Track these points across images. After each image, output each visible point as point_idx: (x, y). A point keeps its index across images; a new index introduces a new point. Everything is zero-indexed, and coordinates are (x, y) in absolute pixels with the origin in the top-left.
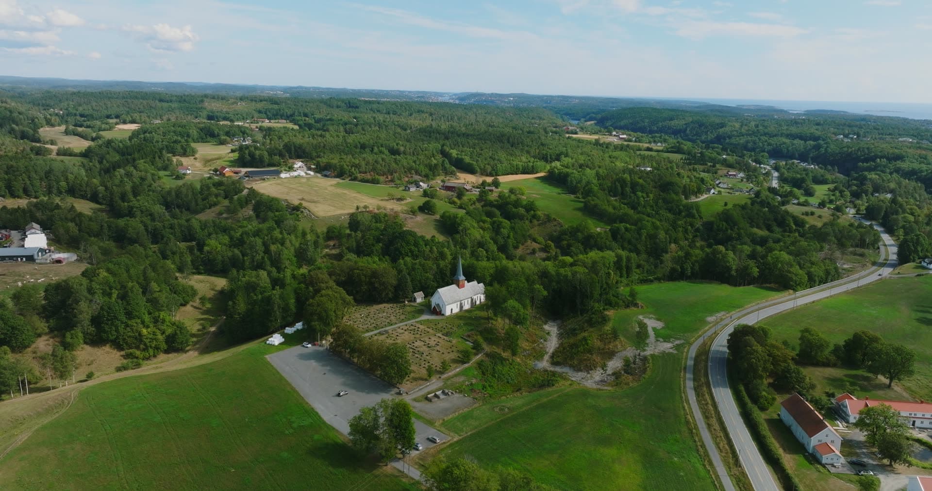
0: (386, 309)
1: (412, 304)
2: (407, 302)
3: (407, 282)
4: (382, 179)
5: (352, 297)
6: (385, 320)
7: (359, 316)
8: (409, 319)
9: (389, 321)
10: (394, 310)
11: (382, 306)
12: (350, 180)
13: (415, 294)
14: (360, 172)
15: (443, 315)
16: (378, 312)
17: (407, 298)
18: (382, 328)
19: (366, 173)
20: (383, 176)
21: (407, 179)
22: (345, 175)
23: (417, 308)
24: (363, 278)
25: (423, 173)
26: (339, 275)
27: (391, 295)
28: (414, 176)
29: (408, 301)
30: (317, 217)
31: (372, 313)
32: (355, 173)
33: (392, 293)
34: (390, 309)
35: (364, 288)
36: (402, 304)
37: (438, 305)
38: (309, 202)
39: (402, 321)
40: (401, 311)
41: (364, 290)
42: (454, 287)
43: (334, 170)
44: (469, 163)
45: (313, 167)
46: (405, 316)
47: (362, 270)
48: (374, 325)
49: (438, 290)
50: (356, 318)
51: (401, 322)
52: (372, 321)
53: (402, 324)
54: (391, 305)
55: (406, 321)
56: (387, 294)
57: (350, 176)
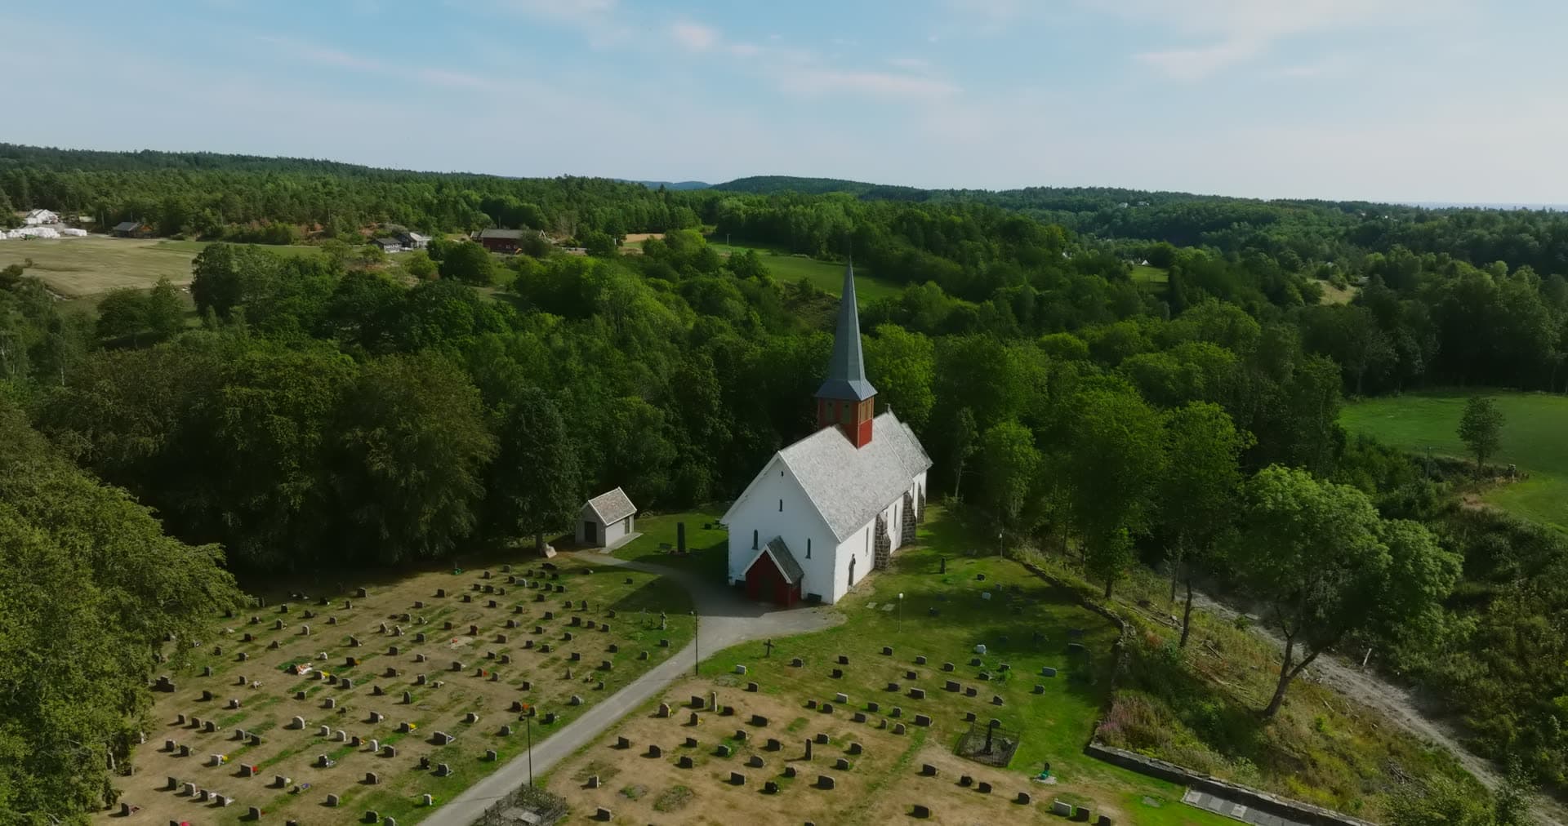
0: (452, 602)
1: (585, 556)
2: (551, 553)
3: (554, 439)
4: (296, 230)
5: (214, 550)
6: (480, 686)
7: (279, 683)
8: (644, 661)
9: (519, 697)
10: (505, 603)
11: (426, 583)
12: (198, 240)
13: (597, 504)
14: (229, 221)
15: (815, 601)
16: (407, 631)
17: (553, 525)
18: (489, 761)
19: (247, 220)
20: (299, 223)
21: (368, 232)
22: (185, 227)
23: (644, 578)
24: (283, 429)
25: (413, 219)
26: (120, 424)
27: (464, 521)
28: (387, 224)
29: (559, 546)
30: (70, 296)
31: (367, 644)
32: (213, 220)
33: (472, 504)
34: (480, 603)
35: (296, 487)
36: (536, 565)
37: (779, 545)
38: (52, 270)
39: (605, 681)
40: (553, 605)
41: (296, 502)
42: (829, 438)
43: (150, 221)
44: (521, 208)
45: (86, 219)
46: (602, 640)
47: (274, 383)
48: (412, 750)
49: (782, 454)
50: (260, 700)
51: (602, 690)
52: (391, 713)
53: (614, 706)
54: (473, 576)
55: (629, 678)
56: (444, 518)
57: (198, 229)
